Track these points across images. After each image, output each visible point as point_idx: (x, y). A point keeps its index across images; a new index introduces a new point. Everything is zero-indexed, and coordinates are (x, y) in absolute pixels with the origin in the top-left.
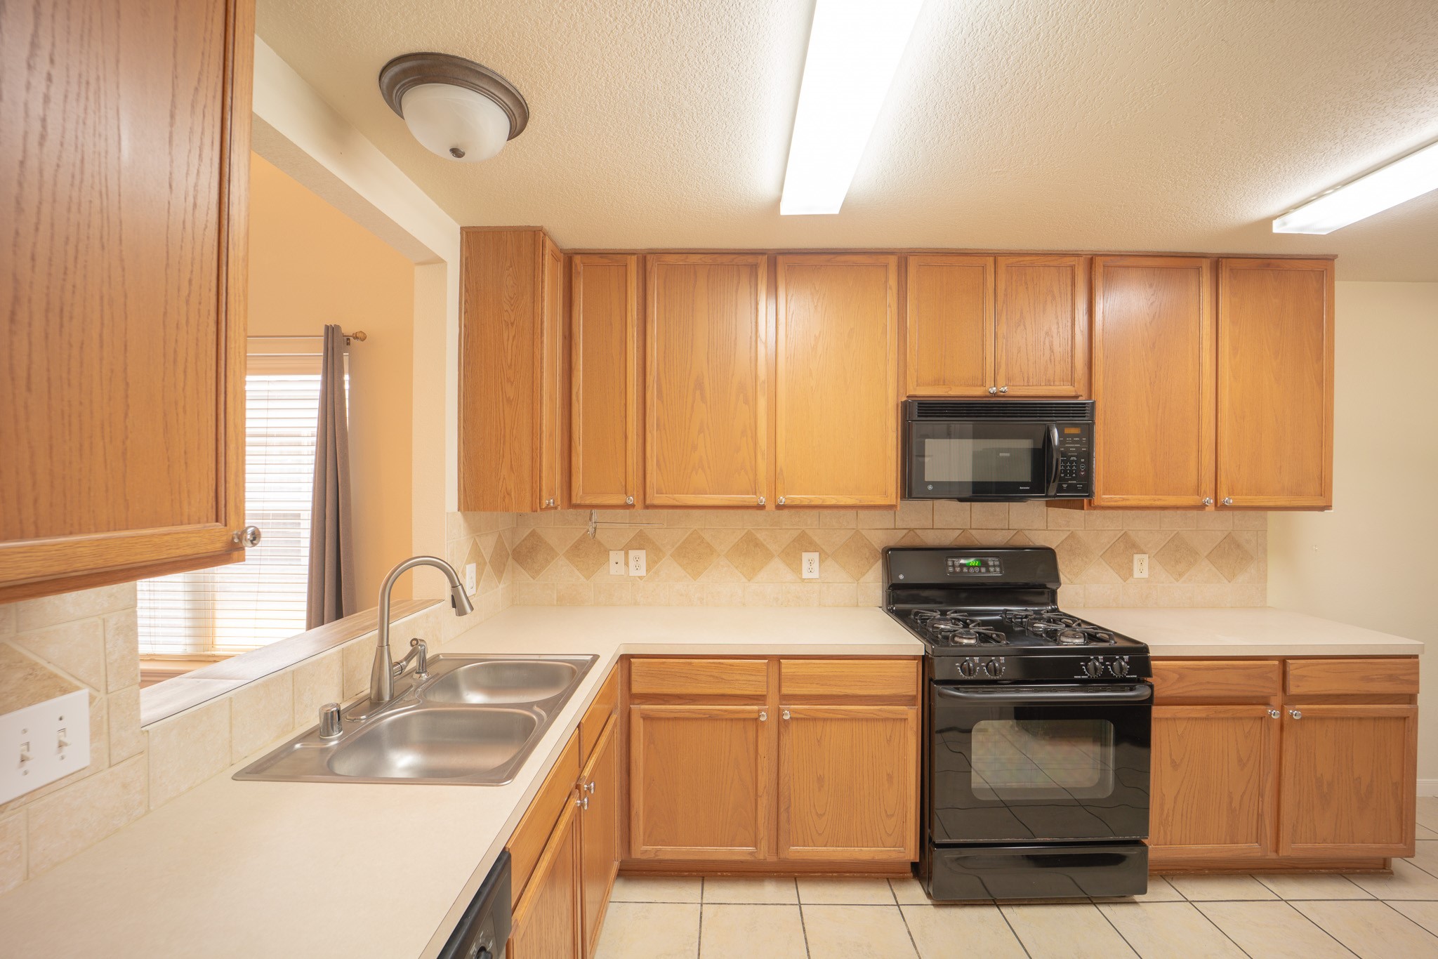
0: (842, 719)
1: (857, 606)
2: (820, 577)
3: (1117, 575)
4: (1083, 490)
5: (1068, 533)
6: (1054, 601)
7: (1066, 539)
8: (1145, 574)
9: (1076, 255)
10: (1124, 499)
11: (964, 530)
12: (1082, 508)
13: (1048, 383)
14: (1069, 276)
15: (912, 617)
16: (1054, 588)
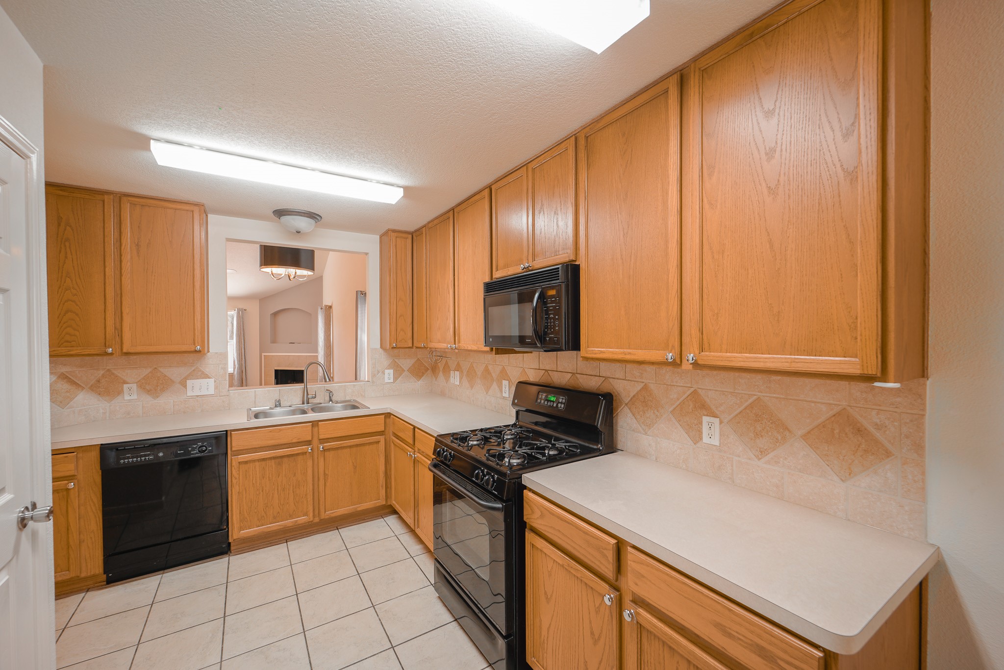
3: (686, 435)
5: (642, 385)
7: (640, 390)
8: (716, 441)
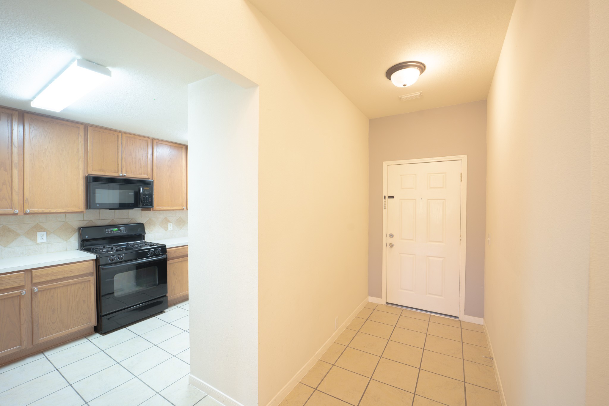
0: (63, 286)
1: (66, 250)
2: (47, 241)
3: (163, 230)
4: (150, 205)
6: (144, 239)
7: (147, 220)
8: (172, 229)
9: (148, 138)
10: (163, 208)
11: (112, 219)
12: (151, 211)
13: (140, 174)
14: (146, 143)
15: (92, 250)
16: (144, 235)
